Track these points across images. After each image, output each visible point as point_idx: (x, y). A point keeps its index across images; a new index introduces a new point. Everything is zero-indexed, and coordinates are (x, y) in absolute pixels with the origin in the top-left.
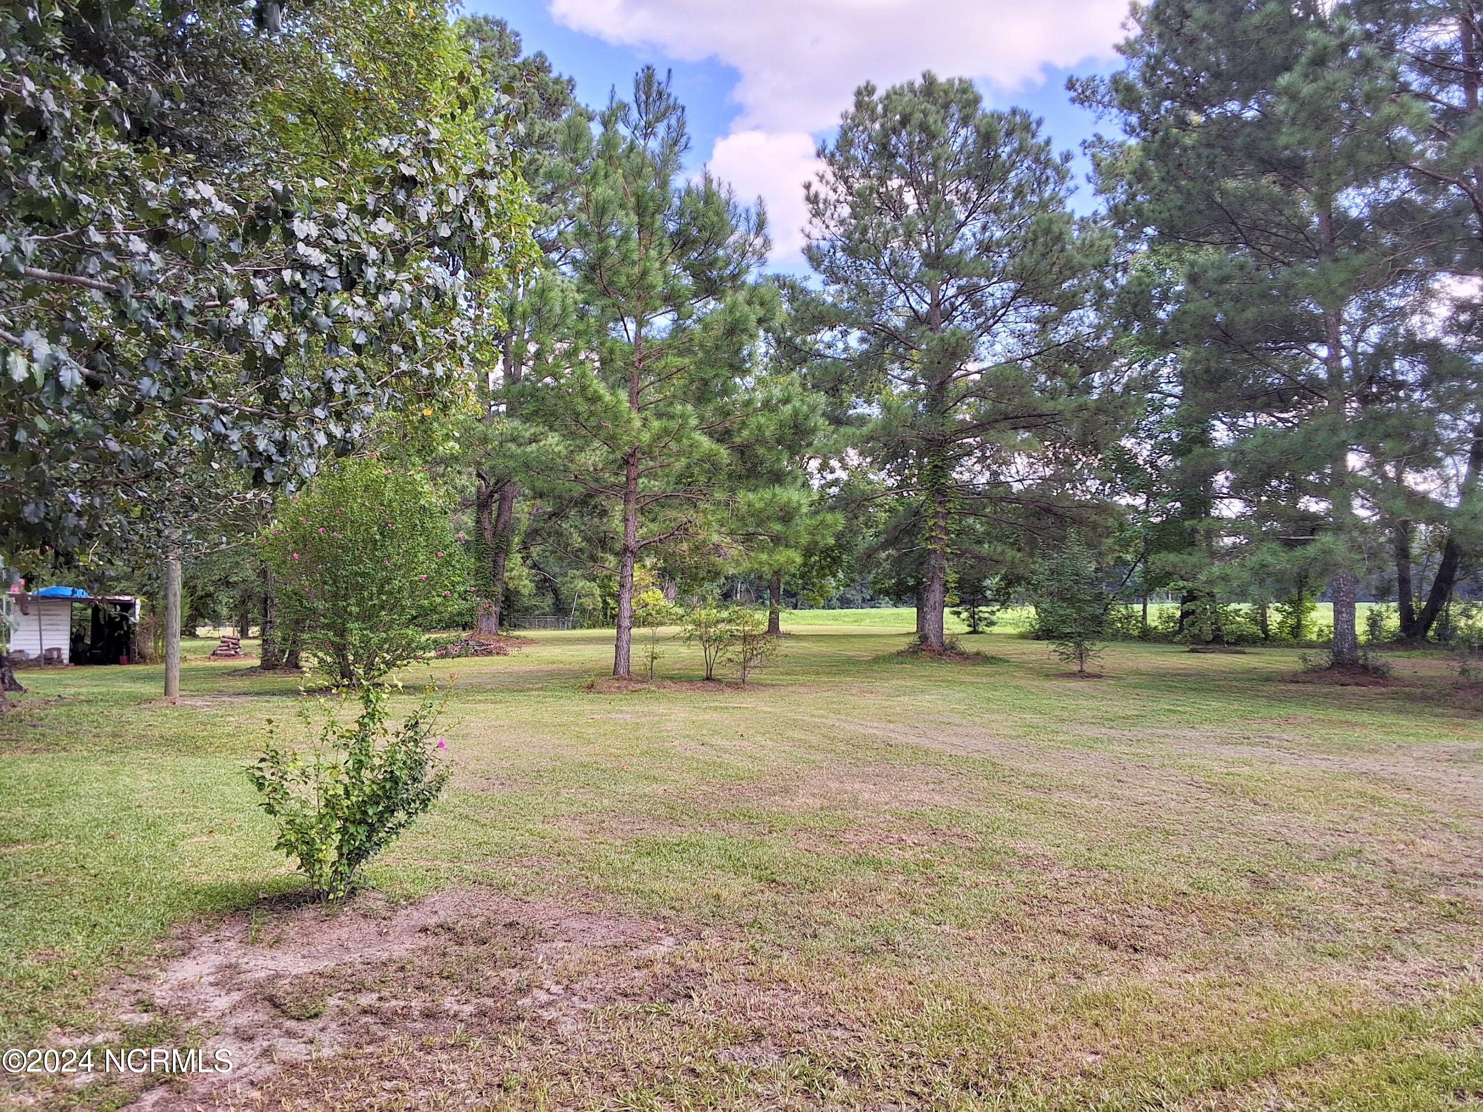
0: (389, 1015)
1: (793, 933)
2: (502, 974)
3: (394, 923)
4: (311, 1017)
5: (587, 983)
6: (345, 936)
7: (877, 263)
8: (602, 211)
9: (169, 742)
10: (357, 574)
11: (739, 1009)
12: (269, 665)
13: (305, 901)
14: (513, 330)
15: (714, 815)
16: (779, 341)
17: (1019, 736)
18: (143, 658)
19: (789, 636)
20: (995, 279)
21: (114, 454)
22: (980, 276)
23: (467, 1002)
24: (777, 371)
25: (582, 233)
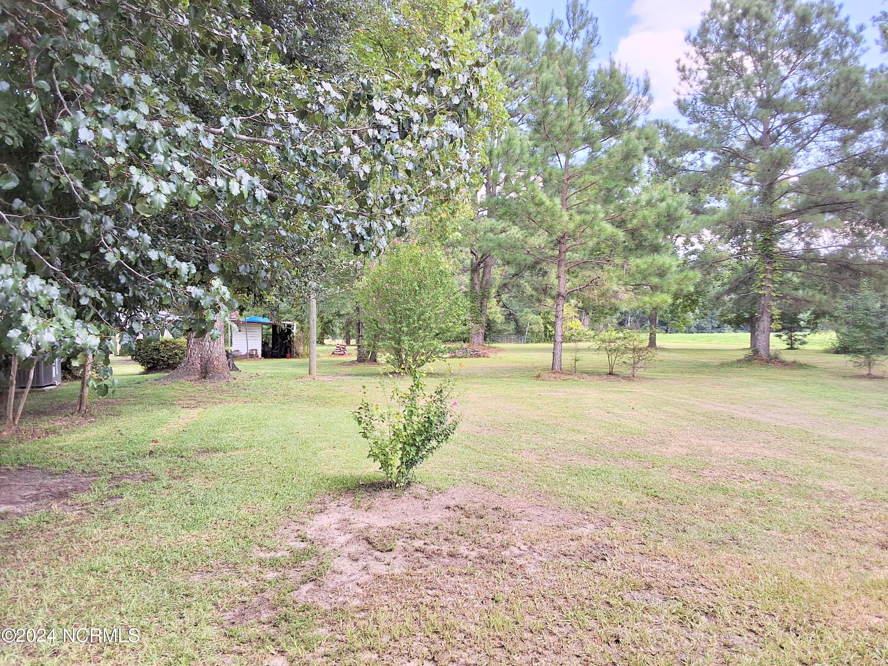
0: (430, 553)
1: (670, 528)
2: (492, 536)
3: (431, 502)
4: (388, 551)
5: (542, 546)
6: (405, 508)
7: (725, 108)
8: (545, 88)
9: (312, 399)
10: (406, 309)
11: (636, 570)
12: (361, 360)
13: (384, 487)
14: (492, 165)
15: (617, 455)
16: (657, 163)
17: (824, 415)
18: (298, 355)
19: (662, 349)
20: (809, 113)
21: (283, 238)
22: (798, 111)
23: (473, 550)
24: (656, 181)
25: (533, 103)
